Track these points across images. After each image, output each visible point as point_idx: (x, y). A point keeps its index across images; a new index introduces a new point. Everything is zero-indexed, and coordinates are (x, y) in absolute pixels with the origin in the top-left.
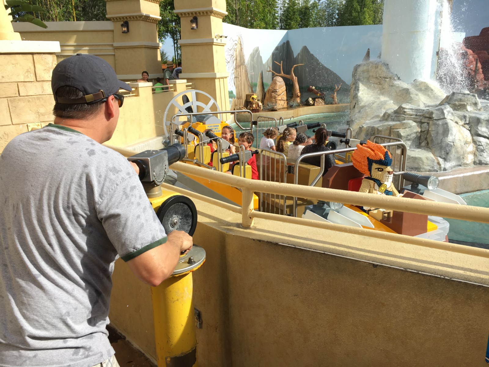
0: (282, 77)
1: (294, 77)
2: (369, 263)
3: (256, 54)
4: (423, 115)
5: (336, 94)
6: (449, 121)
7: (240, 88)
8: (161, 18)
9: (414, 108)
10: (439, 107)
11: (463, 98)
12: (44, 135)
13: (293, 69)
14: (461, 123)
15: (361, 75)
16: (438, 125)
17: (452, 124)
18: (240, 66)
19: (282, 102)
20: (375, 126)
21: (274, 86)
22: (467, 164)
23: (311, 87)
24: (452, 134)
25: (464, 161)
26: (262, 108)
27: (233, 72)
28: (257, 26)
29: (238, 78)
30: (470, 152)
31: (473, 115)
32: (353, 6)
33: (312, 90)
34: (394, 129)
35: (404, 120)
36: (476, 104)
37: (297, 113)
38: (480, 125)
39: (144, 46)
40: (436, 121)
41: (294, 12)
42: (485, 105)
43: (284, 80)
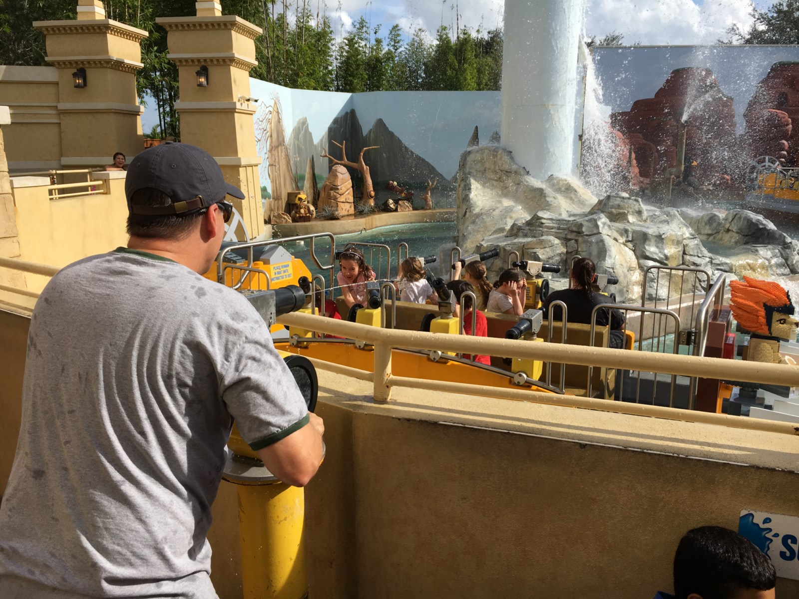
0: (345, 166)
1: (365, 167)
2: (574, 442)
3: (302, 129)
4: (568, 228)
5: (430, 194)
6: (605, 237)
7: (277, 182)
8: (143, 65)
9: (554, 218)
10: (591, 217)
11: (622, 204)
12: (119, 265)
13: (362, 154)
14: (622, 240)
15: (473, 166)
16: (591, 243)
17: (609, 241)
18: (277, 147)
19: (347, 206)
20: (500, 244)
21: (333, 179)
22: (632, 300)
23: (391, 182)
24: (610, 256)
25: (628, 295)
26: (314, 215)
27: (267, 156)
28: (304, 85)
29: (275, 166)
30: (636, 282)
31: (638, 228)
32: (448, 60)
33: (393, 187)
34: (528, 249)
35: (542, 236)
36: (639, 213)
37: (370, 223)
38: (647, 243)
39: (113, 111)
40: (587, 237)
41: (358, 65)
42: (651, 214)
43: (348, 171)
